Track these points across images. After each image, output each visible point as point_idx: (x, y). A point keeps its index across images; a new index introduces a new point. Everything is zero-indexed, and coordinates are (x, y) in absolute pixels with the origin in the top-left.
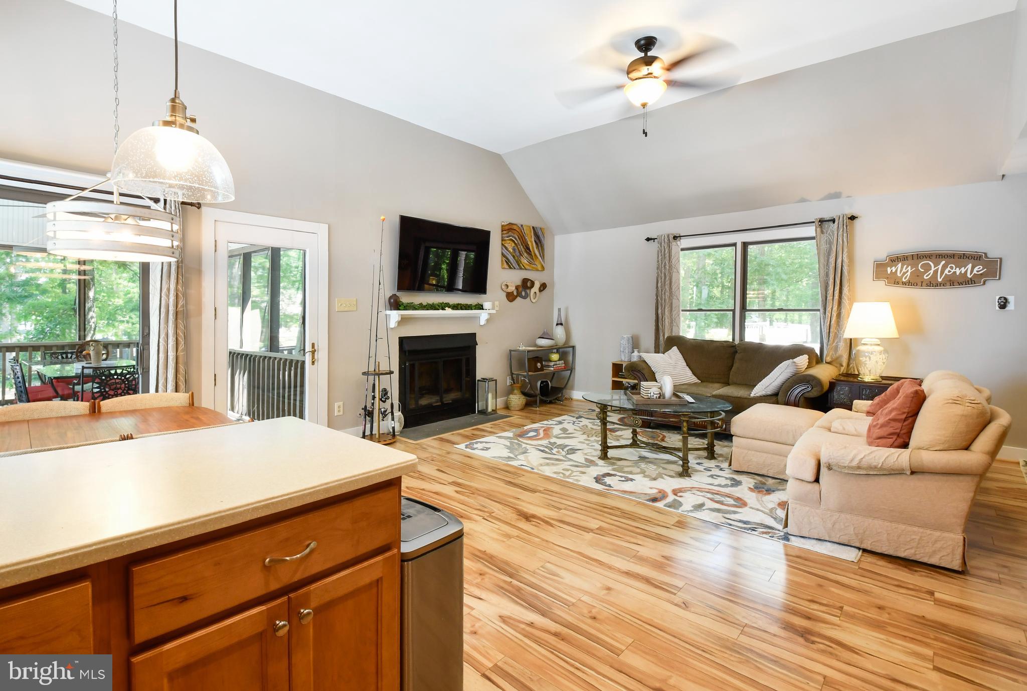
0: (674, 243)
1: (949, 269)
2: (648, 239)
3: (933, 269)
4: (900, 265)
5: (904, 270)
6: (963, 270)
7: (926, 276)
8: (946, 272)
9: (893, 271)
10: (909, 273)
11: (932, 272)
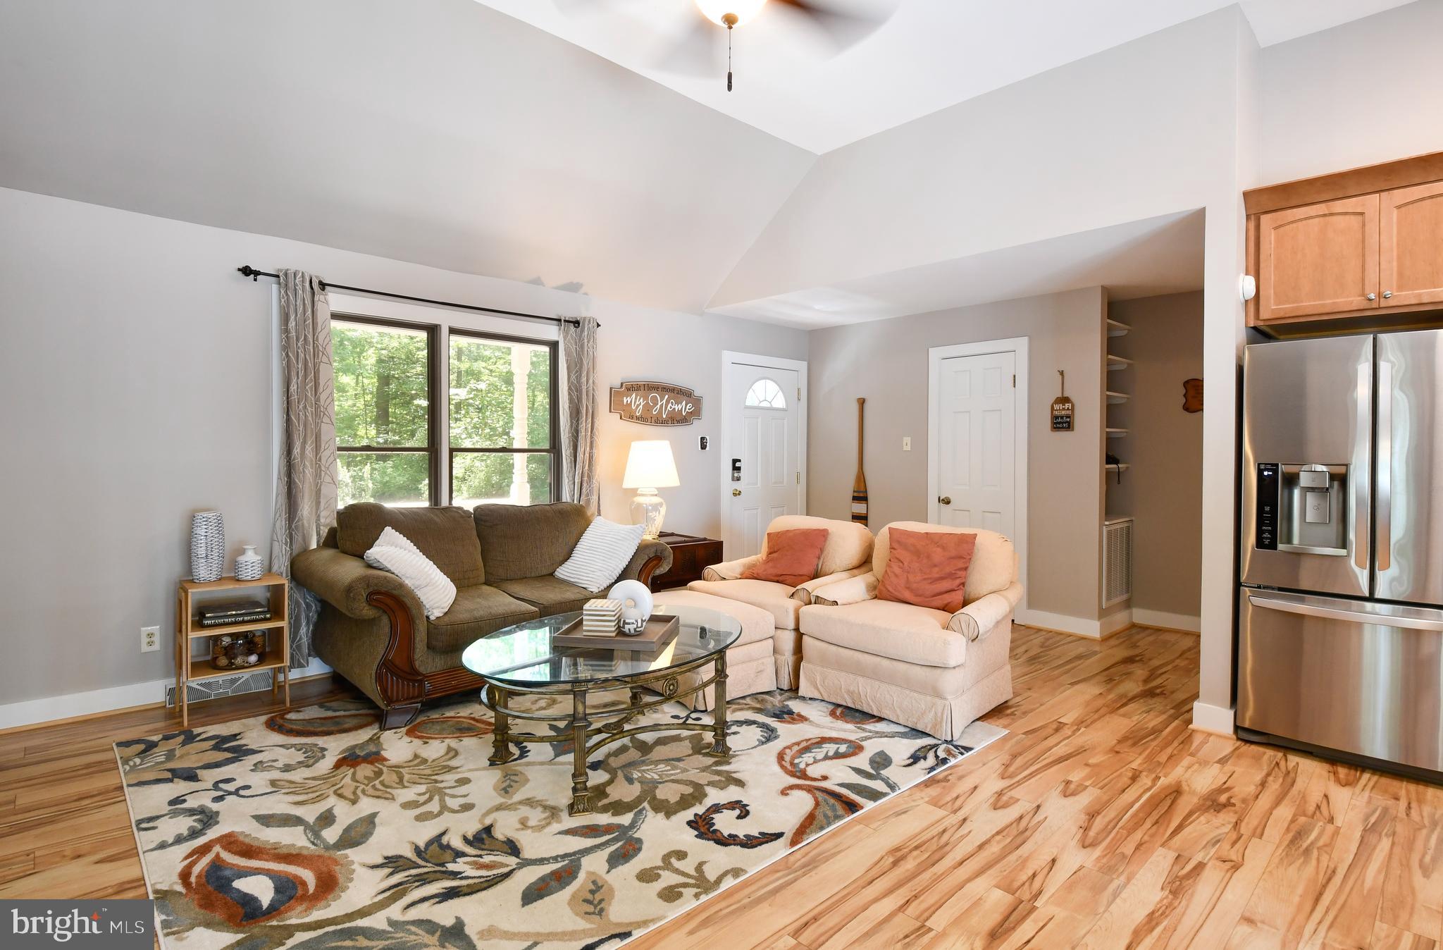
0: (322, 297)
1: (670, 405)
2: (246, 271)
3: (660, 404)
4: (634, 395)
5: (637, 403)
6: (680, 407)
7: (655, 411)
8: (669, 408)
9: (629, 402)
10: (641, 406)
11: (658, 406)
